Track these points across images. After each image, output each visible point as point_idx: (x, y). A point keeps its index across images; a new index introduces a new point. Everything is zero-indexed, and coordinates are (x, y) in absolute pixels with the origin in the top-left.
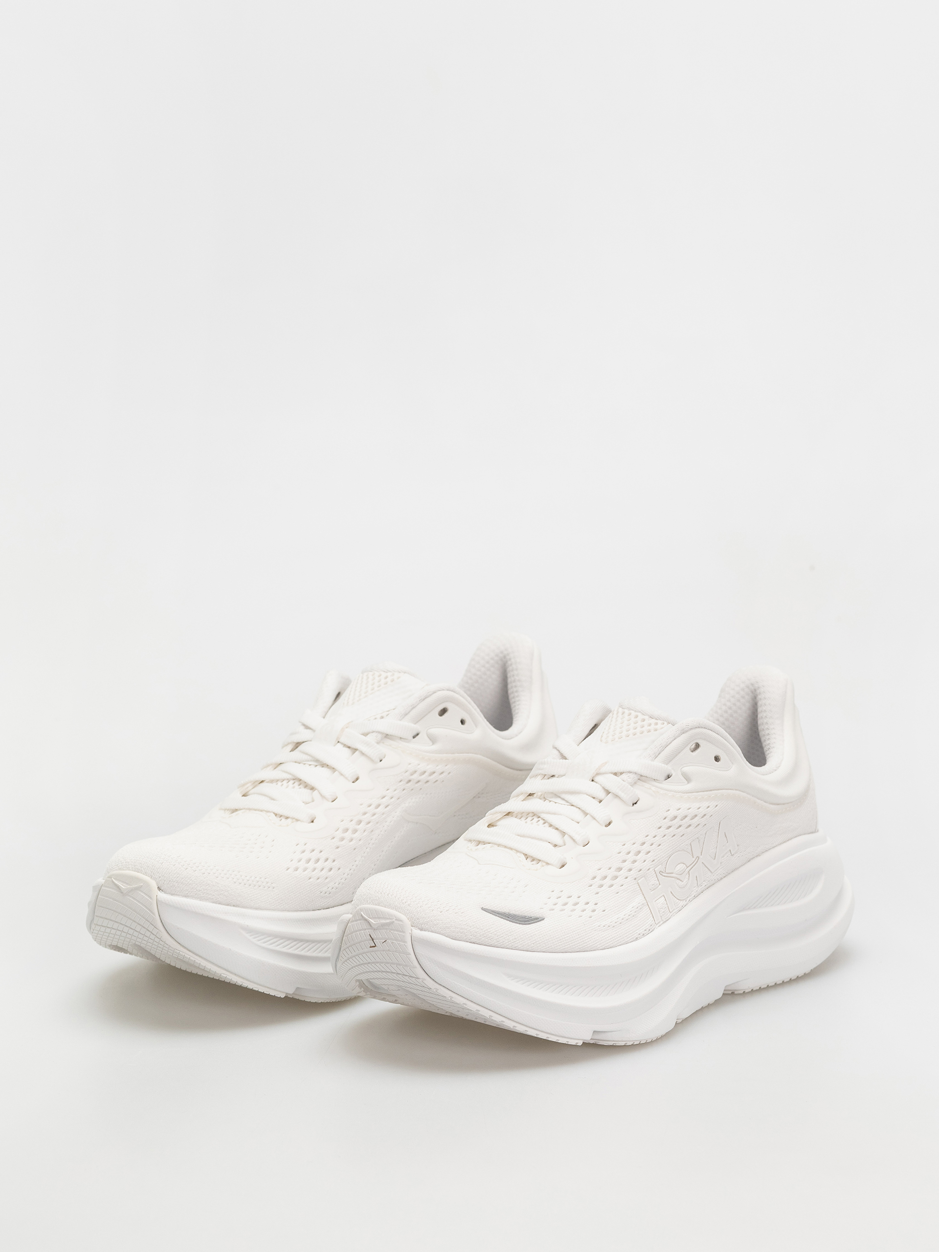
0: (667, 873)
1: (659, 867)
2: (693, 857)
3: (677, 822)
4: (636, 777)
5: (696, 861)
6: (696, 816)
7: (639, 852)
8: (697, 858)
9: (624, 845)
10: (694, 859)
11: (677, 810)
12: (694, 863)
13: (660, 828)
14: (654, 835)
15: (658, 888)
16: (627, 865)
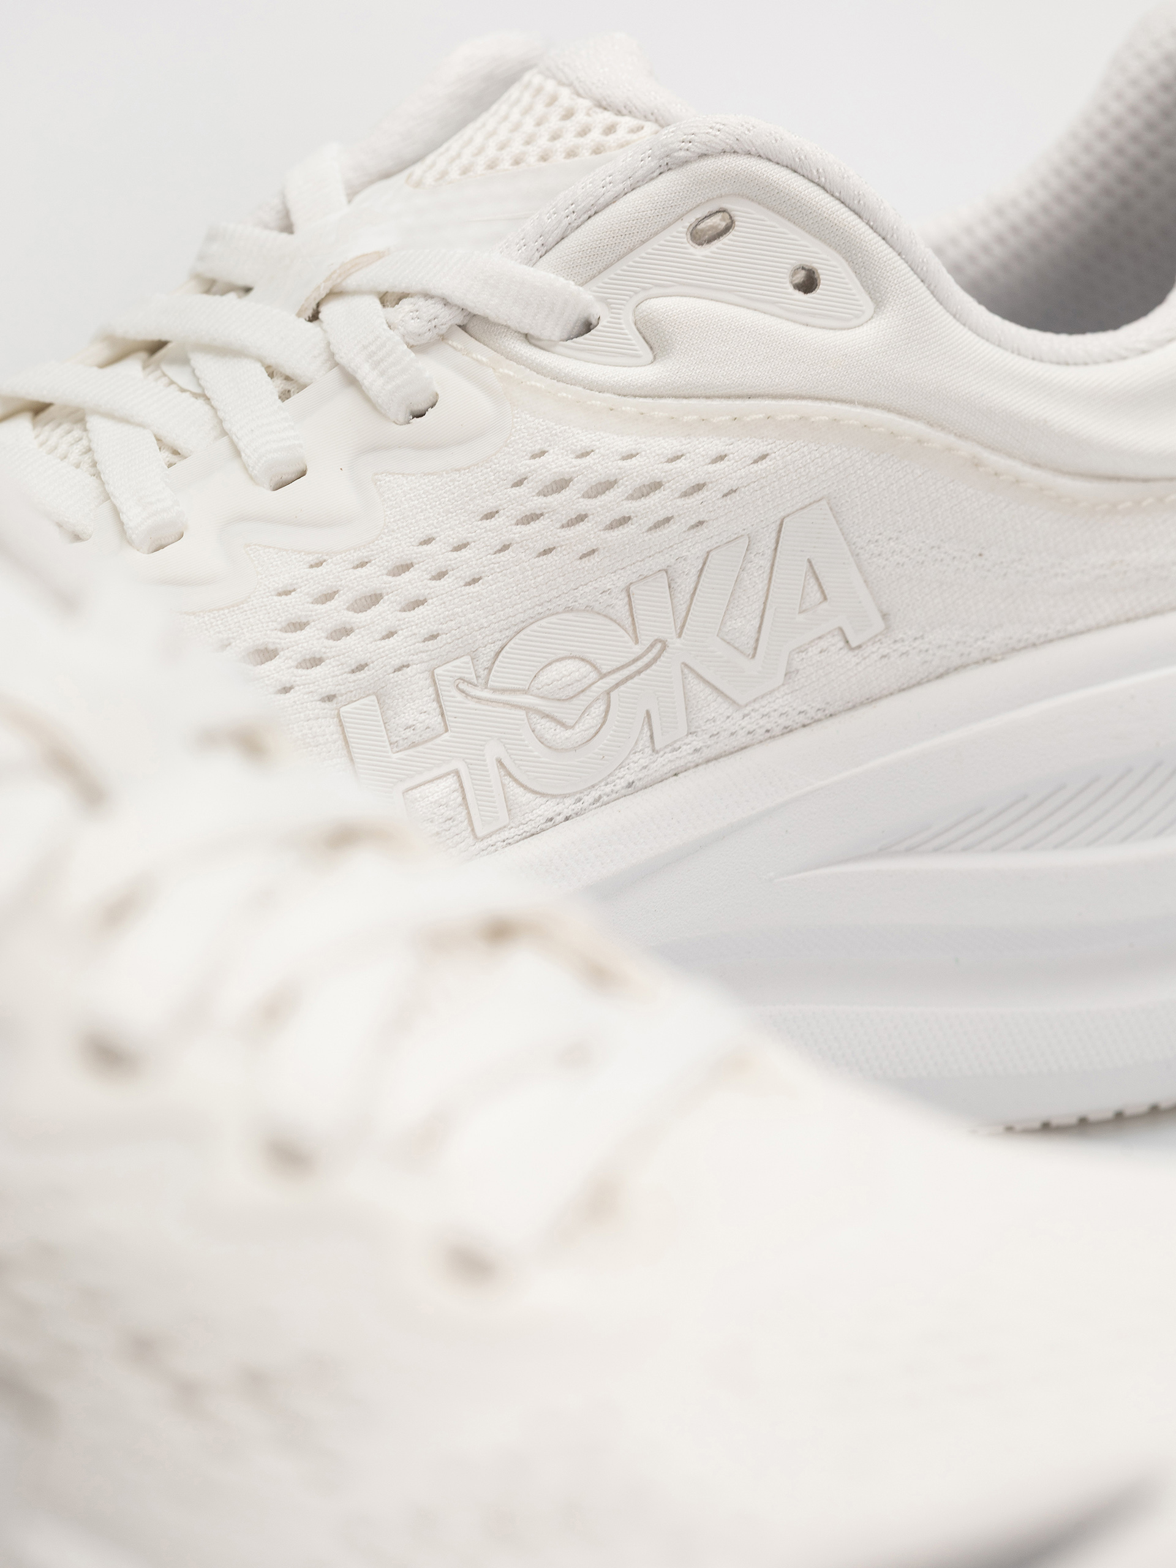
0: (495, 690)
1: (457, 663)
2: (637, 642)
3: (568, 501)
4: (447, 317)
5: (651, 655)
6: (656, 486)
7: (375, 599)
8: (659, 646)
9: (319, 564)
10: (638, 650)
11: (578, 457)
12: (640, 664)
13: (489, 516)
14: (456, 542)
15: (438, 741)
16: (309, 641)
